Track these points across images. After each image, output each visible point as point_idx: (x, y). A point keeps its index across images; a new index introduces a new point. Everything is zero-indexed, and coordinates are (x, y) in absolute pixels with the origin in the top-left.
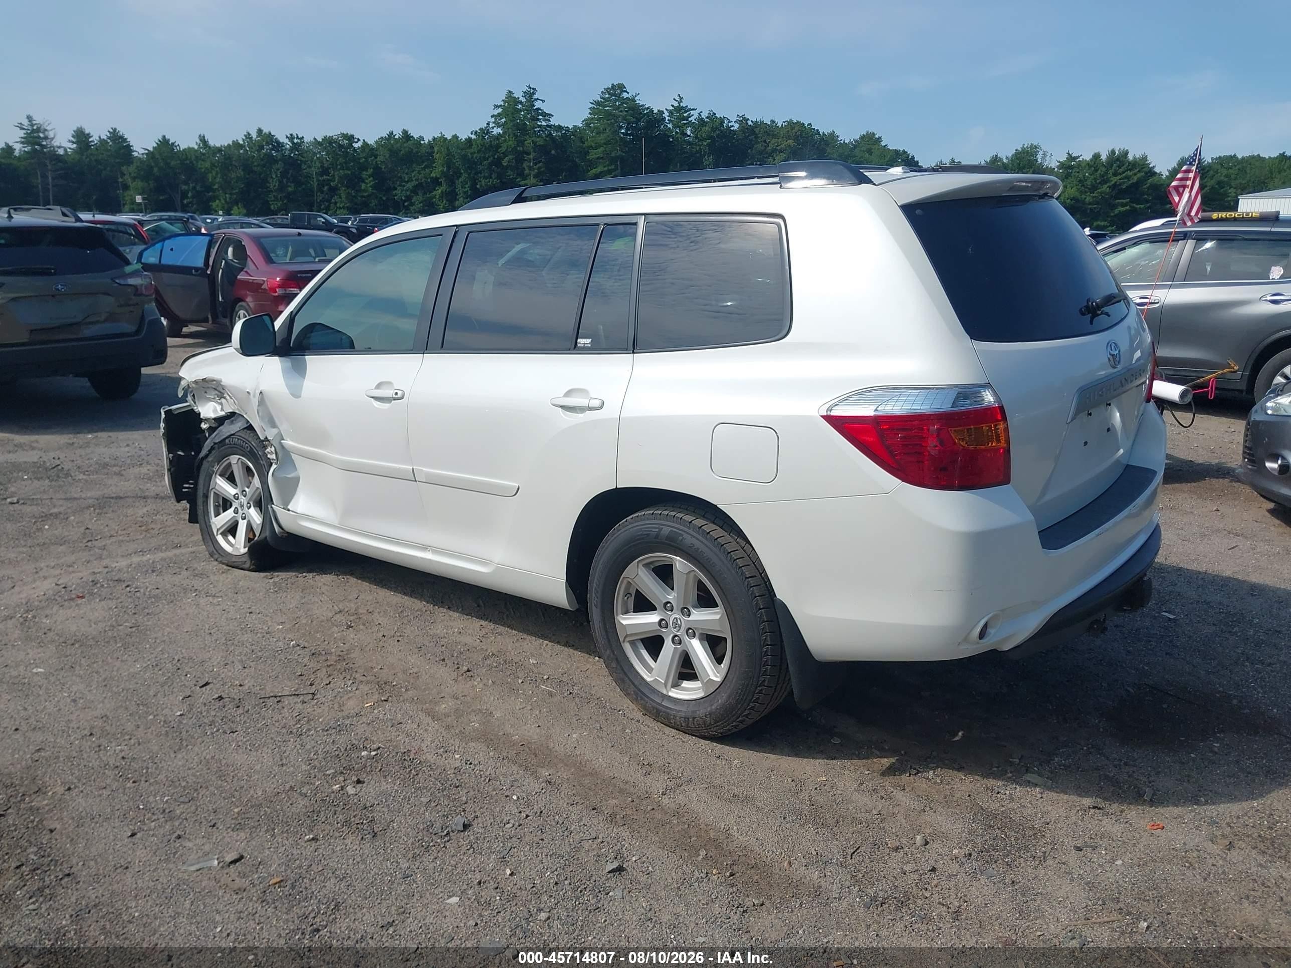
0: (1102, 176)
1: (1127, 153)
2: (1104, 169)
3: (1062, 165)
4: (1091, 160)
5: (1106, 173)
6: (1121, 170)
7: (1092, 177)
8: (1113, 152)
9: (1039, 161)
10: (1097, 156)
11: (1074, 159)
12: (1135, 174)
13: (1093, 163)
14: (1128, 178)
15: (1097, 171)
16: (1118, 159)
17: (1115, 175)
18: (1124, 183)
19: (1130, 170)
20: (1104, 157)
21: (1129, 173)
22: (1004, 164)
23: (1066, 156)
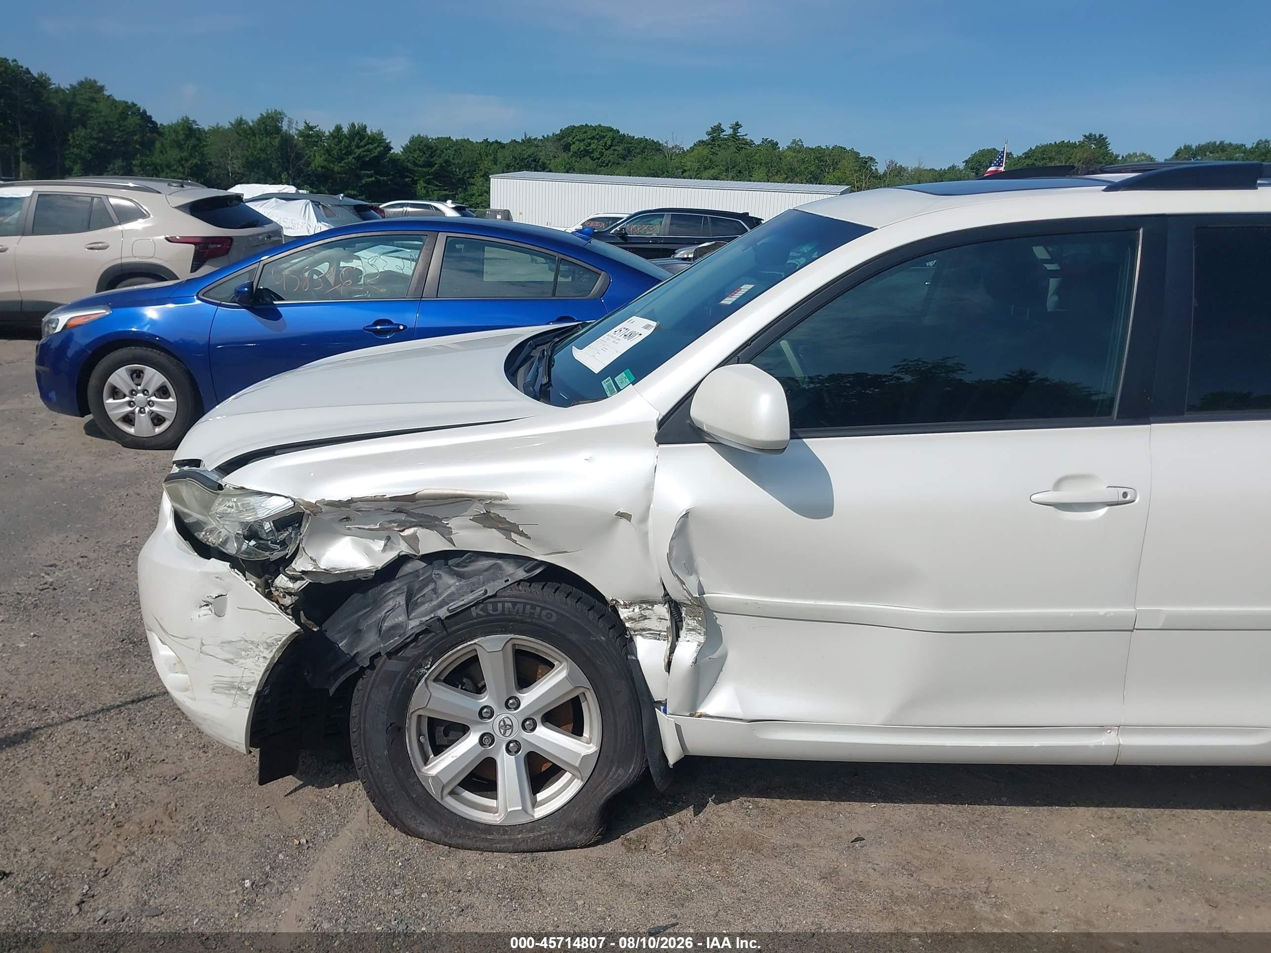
0: (347, 148)
1: (365, 127)
2: (348, 141)
3: (301, 134)
4: (333, 131)
5: (349, 146)
6: (362, 144)
7: (338, 148)
8: (353, 125)
9: (285, 128)
10: (338, 129)
11: (311, 128)
12: (376, 148)
13: (336, 134)
14: (368, 150)
15: (341, 142)
16: (358, 133)
17: (358, 147)
18: (367, 155)
19: (371, 144)
20: (345, 130)
21: (371, 147)
22: (250, 128)
23: (304, 124)
